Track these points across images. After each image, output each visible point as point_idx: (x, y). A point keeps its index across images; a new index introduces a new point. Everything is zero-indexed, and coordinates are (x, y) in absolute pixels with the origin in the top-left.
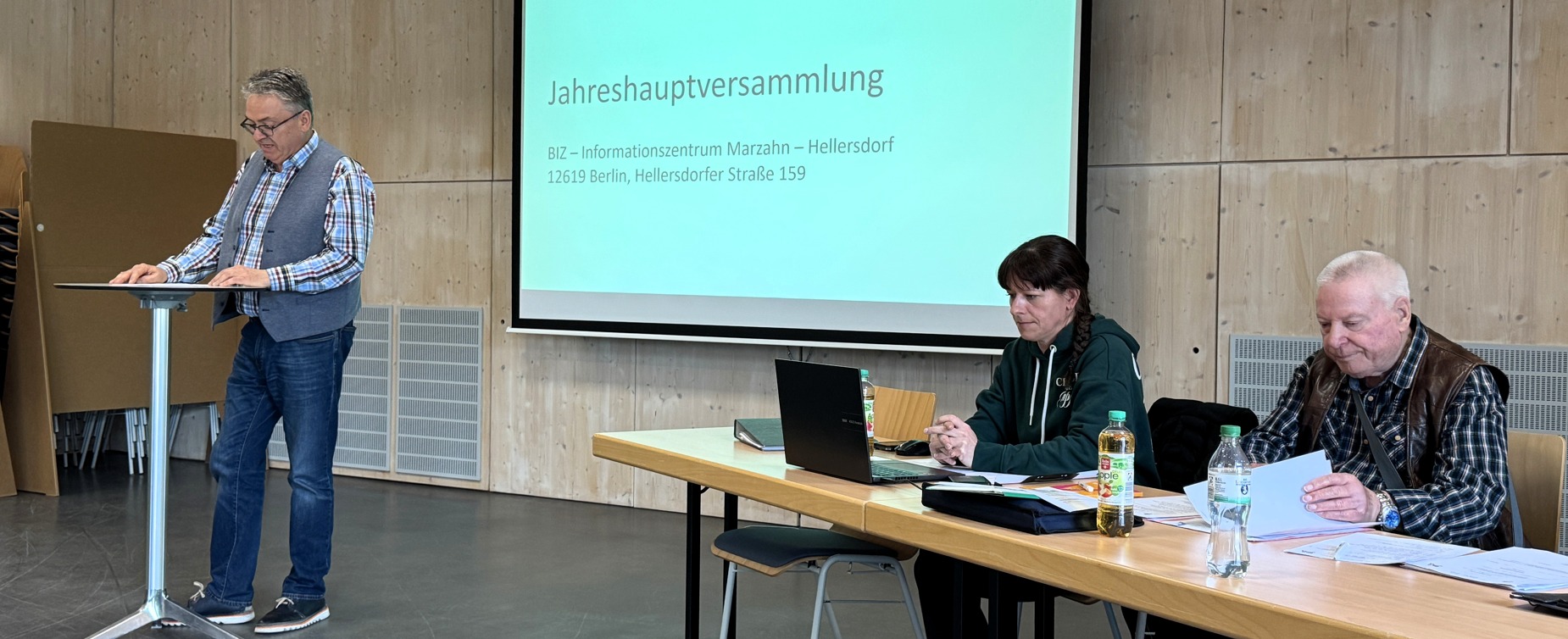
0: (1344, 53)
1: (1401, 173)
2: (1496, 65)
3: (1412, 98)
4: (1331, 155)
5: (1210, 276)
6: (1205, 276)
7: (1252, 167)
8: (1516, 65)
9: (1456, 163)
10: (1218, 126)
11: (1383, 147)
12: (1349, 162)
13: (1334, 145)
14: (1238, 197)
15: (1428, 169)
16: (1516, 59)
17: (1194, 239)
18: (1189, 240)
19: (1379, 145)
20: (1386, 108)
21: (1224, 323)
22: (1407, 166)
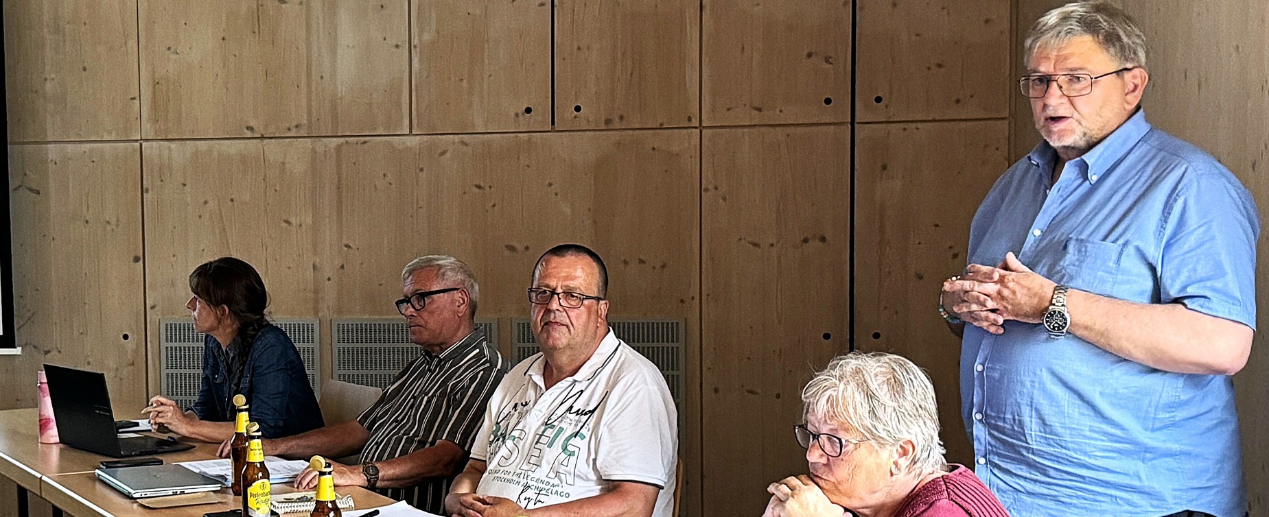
0: (256, 30)
1: (314, 151)
2: (397, 46)
3: (322, 77)
4: (249, 134)
5: (136, 259)
6: (132, 259)
7: (173, 145)
8: (415, 47)
9: (365, 142)
10: (137, 102)
11: (297, 126)
12: (266, 141)
13: (251, 124)
14: (161, 177)
15: (339, 148)
16: (415, 41)
17: (118, 220)
18: (113, 221)
19: (294, 124)
20: (298, 87)
21: (153, 308)
22: (320, 145)
